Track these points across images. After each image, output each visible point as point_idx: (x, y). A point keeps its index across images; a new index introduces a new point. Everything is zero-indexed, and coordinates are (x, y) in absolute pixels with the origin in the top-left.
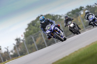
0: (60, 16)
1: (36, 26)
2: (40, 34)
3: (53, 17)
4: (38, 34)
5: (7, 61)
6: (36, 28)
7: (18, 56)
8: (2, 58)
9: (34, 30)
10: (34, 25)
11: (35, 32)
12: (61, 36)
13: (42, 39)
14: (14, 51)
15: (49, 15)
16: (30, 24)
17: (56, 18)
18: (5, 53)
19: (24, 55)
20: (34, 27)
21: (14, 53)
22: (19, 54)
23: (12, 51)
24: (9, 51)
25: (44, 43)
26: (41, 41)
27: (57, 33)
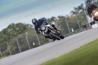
6: (7, 36)
9: (5, 38)
10: (5, 33)
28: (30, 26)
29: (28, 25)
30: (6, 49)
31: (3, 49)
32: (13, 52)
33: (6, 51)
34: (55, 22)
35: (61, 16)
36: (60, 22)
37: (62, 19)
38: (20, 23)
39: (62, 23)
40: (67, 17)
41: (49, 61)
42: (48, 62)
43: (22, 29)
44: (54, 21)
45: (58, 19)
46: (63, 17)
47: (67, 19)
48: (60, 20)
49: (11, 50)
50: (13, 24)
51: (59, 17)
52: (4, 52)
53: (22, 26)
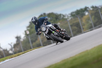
14: (13, 50)
23: (11, 49)
28: (62, 16)
29: (60, 15)
30: (36, 39)
31: (34, 40)
32: (44, 43)
33: (37, 42)
34: (89, 12)
35: (94, 6)
36: (94, 12)
37: (95, 9)
38: (52, 13)
39: (95, 13)
40: (100, 7)
41: (82, 53)
42: (80, 54)
43: (54, 19)
44: (87, 11)
45: (91, 9)
46: (96, 7)
47: (100, 9)
48: (93, 10)
49: (42, 41)
50: (45, 14)
51: (93, 7)
52: (34, 44)
53: (55, 16)
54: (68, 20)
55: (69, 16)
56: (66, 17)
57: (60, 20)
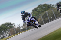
0: (53, 5)
1: (37, 11)
2: (40, 16)
3: (48, 5)
4: (39, 16)
5: (19, 33)
6: (38, 12)
7: (26, 30)
8: (15, 31)
9: (36, 14)
10: (36, 11)
11: (37, 15)
12: (36, 25)
13: (41, 19)
14: (23, 27)
15: (46, 4)
16: (34, 10)
17: (50, 6)
18: (18, 28)
19: (30, 29)
20: (36, 12)
21: (23, 28)
22: (26, 28)
23: (22, 27)
24: (20, 27)
25: (42, 22)
26: (40, 21)
27: (33, 22)
28: (52, 5)
50: (41, 5)
54: (55, 8)
55: (56, 5)
56: (54, 6)
57: (50, 8)
